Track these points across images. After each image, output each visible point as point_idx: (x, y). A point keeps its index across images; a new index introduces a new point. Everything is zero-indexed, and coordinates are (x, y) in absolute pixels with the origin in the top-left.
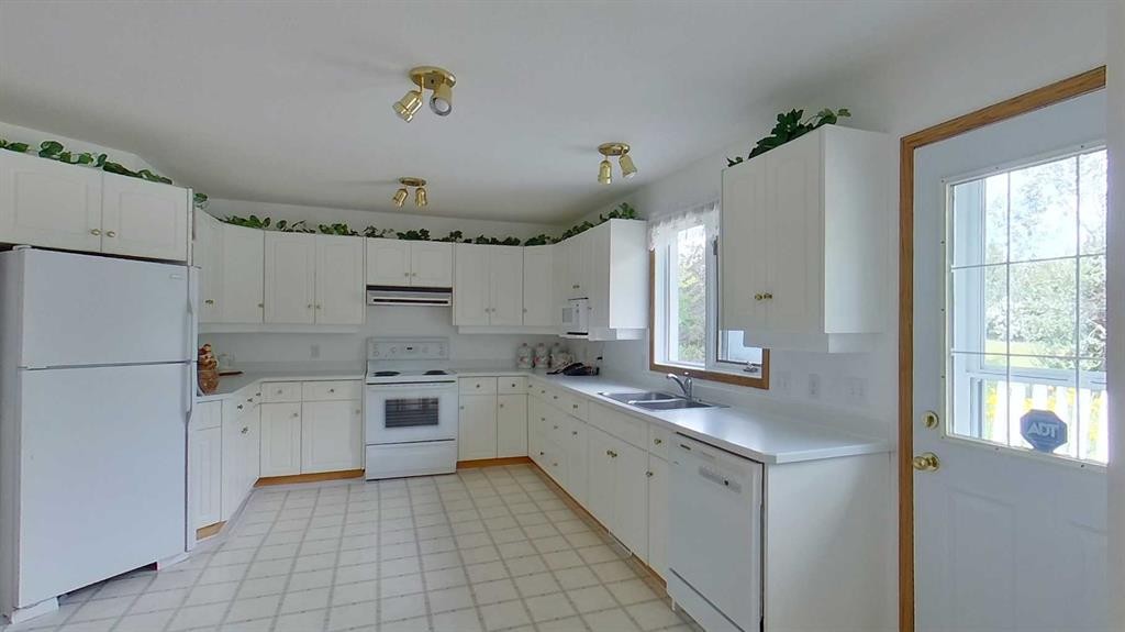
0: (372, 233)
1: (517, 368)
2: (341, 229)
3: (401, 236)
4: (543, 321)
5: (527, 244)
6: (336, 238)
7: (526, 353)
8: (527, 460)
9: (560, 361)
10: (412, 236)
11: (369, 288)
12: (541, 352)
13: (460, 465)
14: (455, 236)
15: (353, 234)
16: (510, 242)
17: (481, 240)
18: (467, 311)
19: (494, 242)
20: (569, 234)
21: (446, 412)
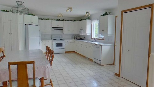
0: (53, 20)
1: (72, 39)
2: (49, 19)
3: (57, 20)
4: (76, 32)
5: (74, 21)
7: (73, 37)
8: (74, 52)
9: (78, 38)
11: (52, 27)
12: (76, 37)
13: (65, 52)
14: (63, 20)
16: (71, 21)
17: (67, 21)
18: (66, 31)
19: (69, 21)
20: (80, 20)
21: (63, 45)
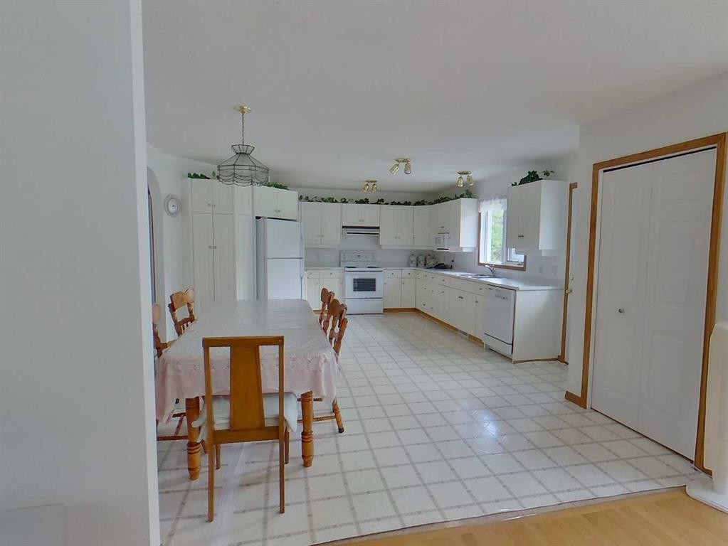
0: (345, 201)
1: (409, 266)
2: (331, 200)
3: (357, 202)
4: (423, 244)
5: (415, 205)
6: (329, 204)
7: (414, 259)
8: (415, 310)
9: (431, 263)
10: (362, 202)
11: (343, 227)
12: (421, 259)
13: (385, 311)
14: (380, 202)
15: (336, 202)
16: (407, 204)
17: (393, 203)
18: (387, 238)
19: (399, 204)
20: (438, 201)
21: (379, 285)
